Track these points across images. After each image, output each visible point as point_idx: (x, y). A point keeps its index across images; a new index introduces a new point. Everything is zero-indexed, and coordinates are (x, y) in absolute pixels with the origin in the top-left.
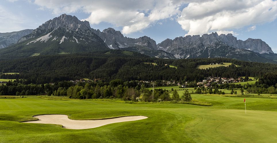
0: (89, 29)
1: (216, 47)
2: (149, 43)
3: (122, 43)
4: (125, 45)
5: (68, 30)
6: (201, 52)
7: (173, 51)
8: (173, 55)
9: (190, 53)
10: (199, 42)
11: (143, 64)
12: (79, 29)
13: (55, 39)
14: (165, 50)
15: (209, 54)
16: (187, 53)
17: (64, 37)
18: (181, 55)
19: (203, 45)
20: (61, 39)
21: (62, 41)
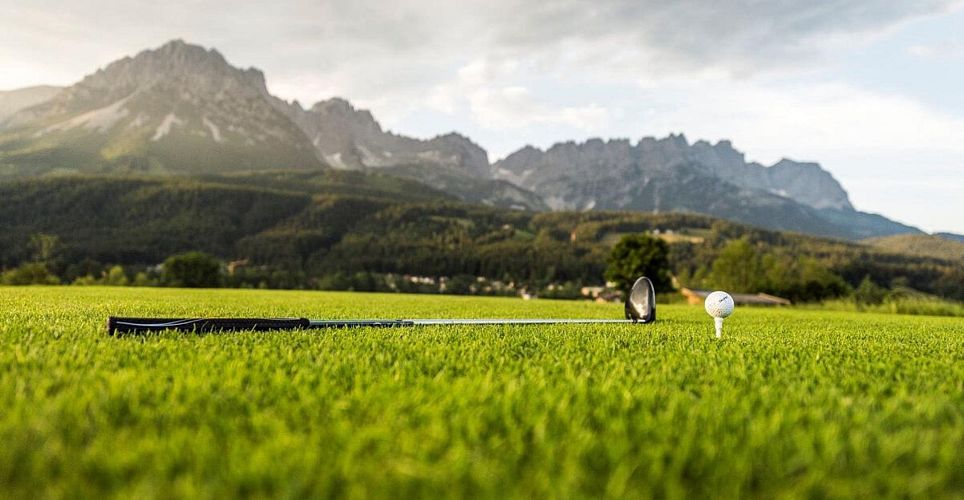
0: (260, 97)
1: (680, 179)
2: (465, 156)
3: (377, 151)
4: (385, 158)
5: (187, 96)
6: (632, 193)
7: (542, 185)
8: (540, 198)
9: (598, 196)
10: (628, 161)
11: (429, 221)
12: (226, 93)
13: (138, 122)
14: (518, 181)
15: (657, 202)
16: (586, 194)
17: (170, 119)
18: (568, 198)
19: (638, 172)
20: (160, 124)
21: (163, 130)
